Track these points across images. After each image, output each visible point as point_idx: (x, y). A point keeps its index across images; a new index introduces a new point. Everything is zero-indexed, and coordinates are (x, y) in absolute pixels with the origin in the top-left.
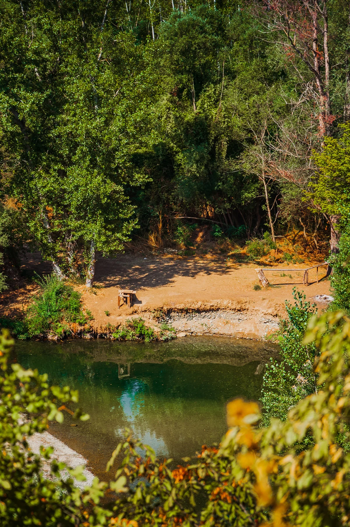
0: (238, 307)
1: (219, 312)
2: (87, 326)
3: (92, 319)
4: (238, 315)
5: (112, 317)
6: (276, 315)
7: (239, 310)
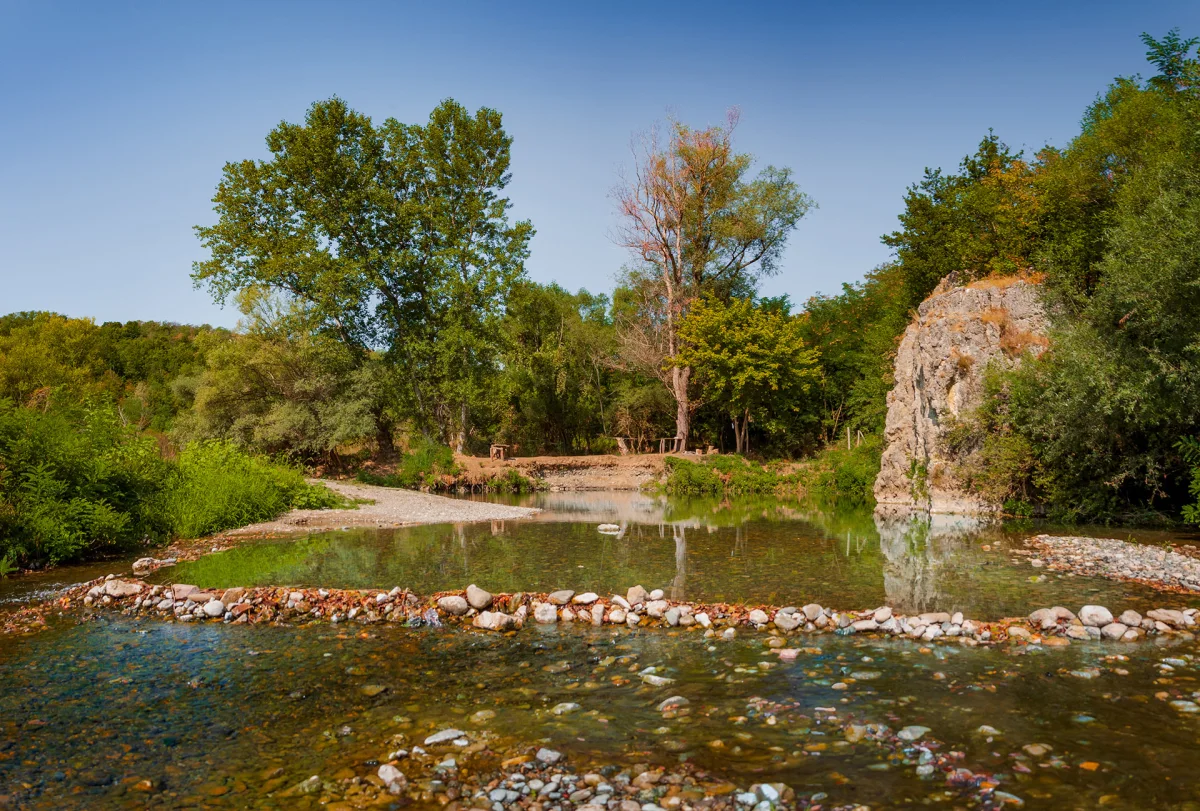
0: (609, 463)
1: (591, 468)
2: (461, 477)
3: (466, 470)
4: (608, 471)
5: (486, 469)
6: (649, 466)
7: (610, 466)
